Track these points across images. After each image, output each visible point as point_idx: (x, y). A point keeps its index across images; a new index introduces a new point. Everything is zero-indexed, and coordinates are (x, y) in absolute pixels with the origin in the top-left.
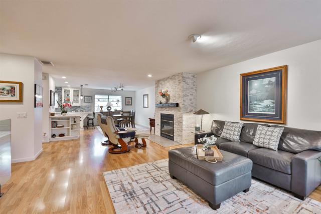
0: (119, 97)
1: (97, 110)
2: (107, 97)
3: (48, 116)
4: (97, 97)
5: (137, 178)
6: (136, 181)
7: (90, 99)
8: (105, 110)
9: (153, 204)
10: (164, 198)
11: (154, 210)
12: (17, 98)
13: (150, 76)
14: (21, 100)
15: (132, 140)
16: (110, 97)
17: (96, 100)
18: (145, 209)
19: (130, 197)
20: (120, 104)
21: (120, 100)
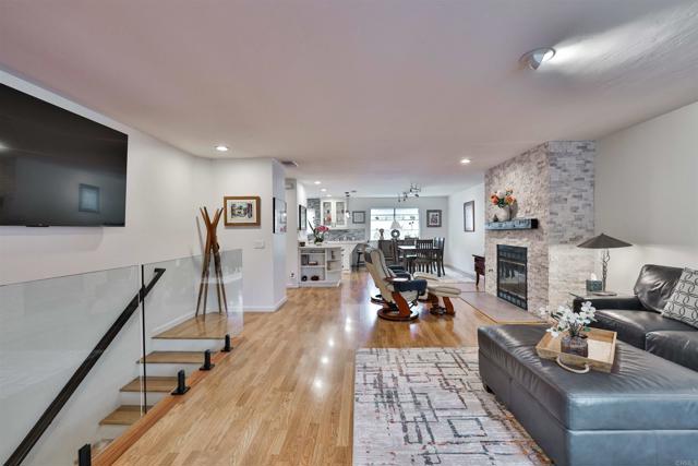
0: (415, 212)
1: (374, 237)
2: (391, 212)
3: (297, 246)
4: (374, 212)
5: (410, 371)
6: (407, 376)
7: (363, 217)
8: (388, 237)
9: (423, 427)
10: (450, 423)
11: (420, 437)
12: (254, 220)
13: (465, 161)
14: (258, 224)
15: (420, 297)
16: (398, 212)
17: (372, 218)
18: (405, 429)
19: (386, 400)
20: (416, 225)
21: (417, 218)
